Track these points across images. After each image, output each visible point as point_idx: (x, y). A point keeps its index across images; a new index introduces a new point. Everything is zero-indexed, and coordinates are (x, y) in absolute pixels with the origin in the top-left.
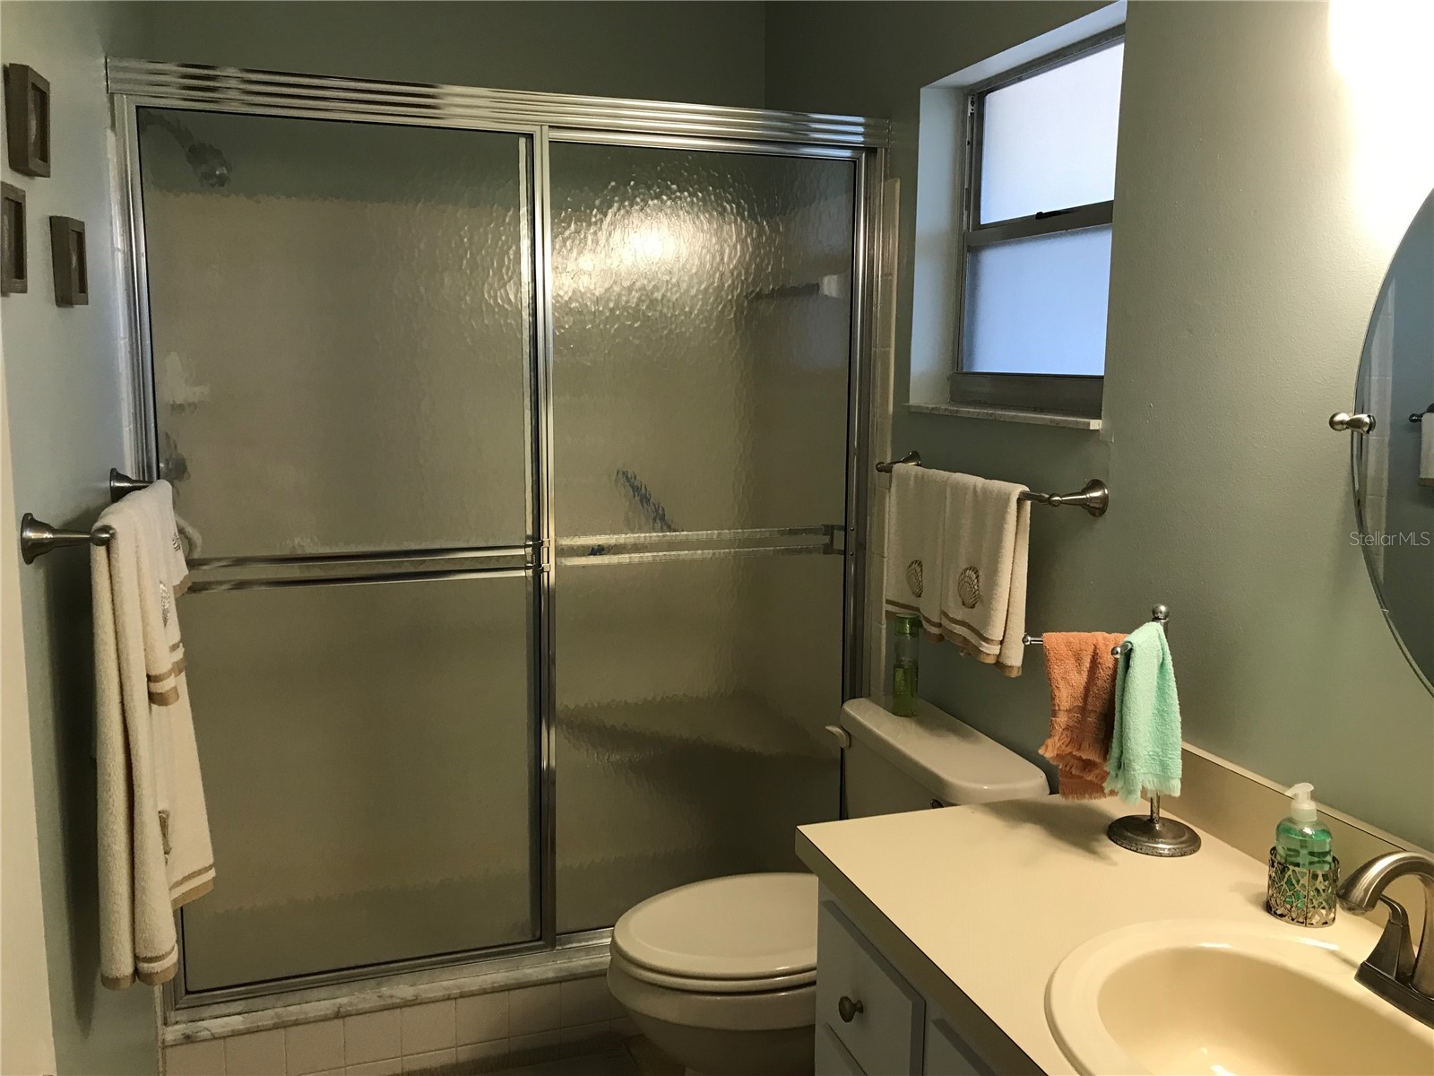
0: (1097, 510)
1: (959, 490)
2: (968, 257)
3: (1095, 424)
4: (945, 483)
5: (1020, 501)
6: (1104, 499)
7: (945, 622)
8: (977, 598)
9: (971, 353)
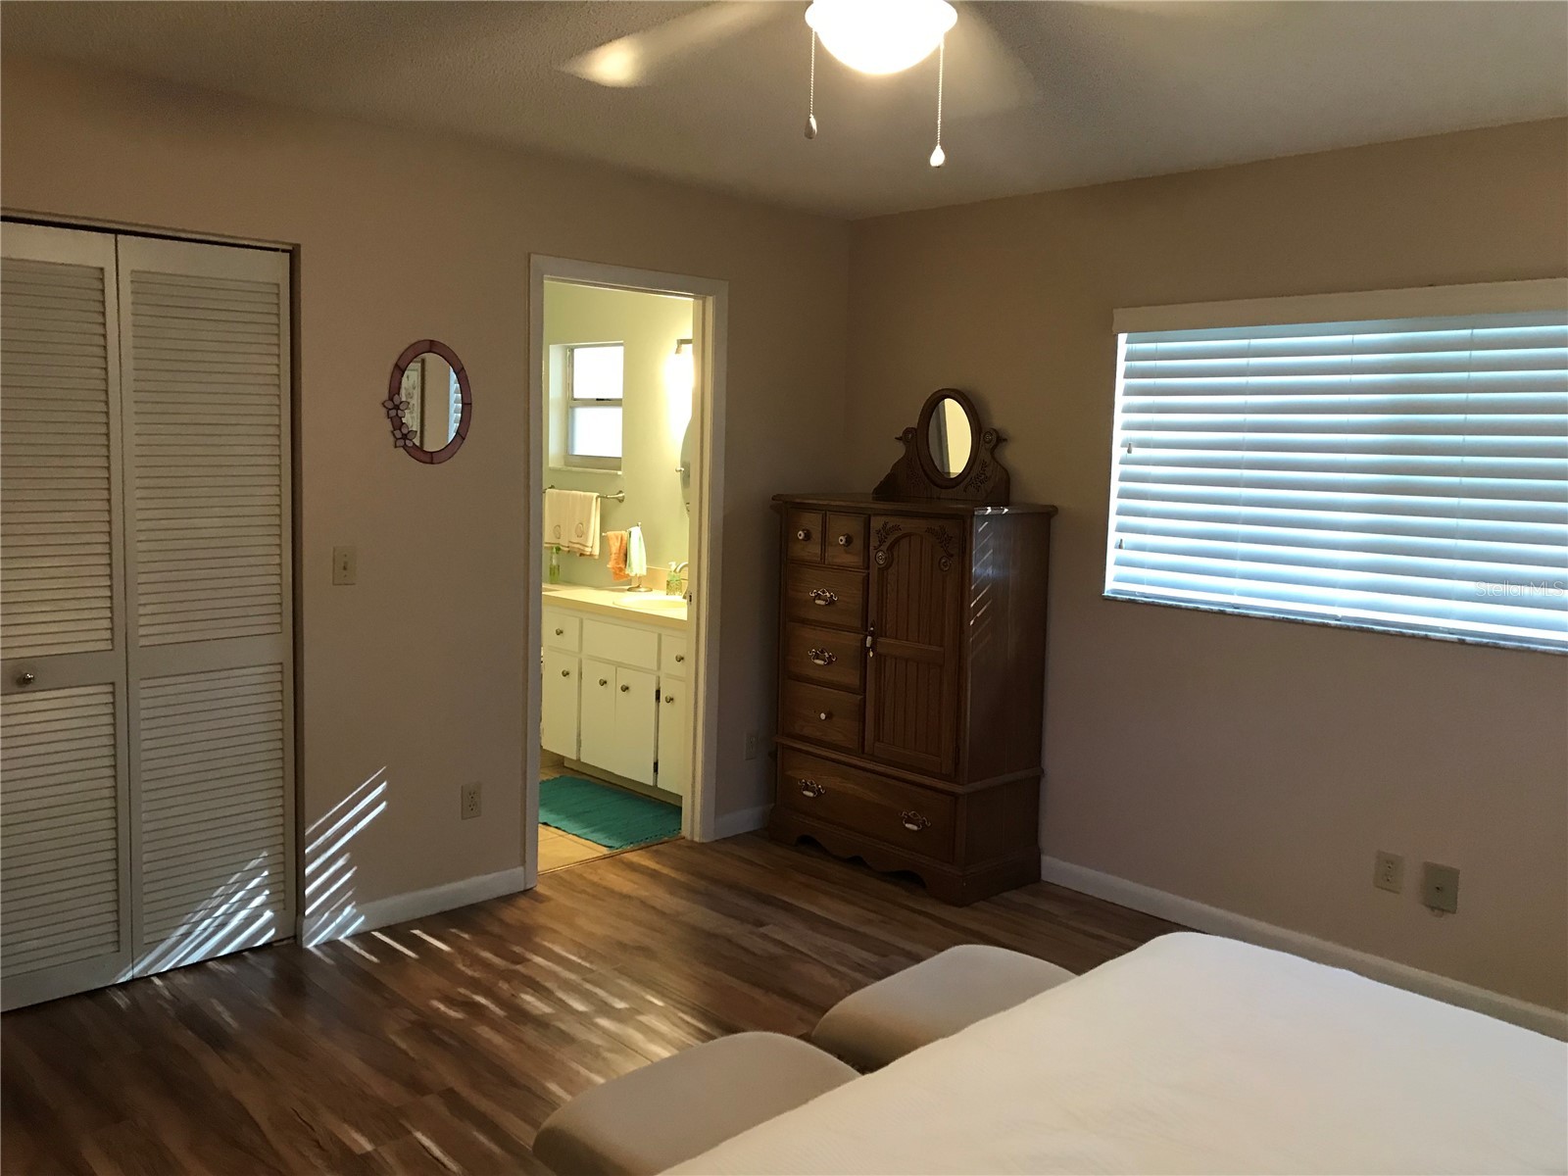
0: (621, 500)
1: (574, 496)
2: (570, 410)
3: (620, 473)
4: (569, 495)
5: (597, 499)
6: (623, 497)
7: (571, 545)
8: (582, 533)
9: (573, 447)
